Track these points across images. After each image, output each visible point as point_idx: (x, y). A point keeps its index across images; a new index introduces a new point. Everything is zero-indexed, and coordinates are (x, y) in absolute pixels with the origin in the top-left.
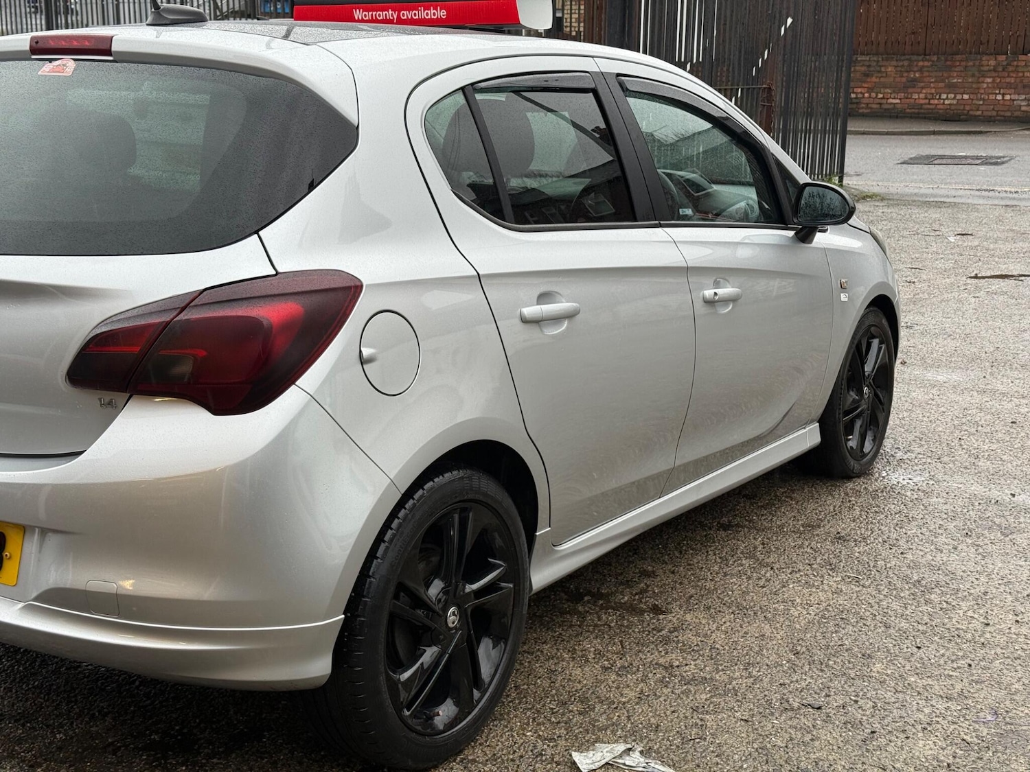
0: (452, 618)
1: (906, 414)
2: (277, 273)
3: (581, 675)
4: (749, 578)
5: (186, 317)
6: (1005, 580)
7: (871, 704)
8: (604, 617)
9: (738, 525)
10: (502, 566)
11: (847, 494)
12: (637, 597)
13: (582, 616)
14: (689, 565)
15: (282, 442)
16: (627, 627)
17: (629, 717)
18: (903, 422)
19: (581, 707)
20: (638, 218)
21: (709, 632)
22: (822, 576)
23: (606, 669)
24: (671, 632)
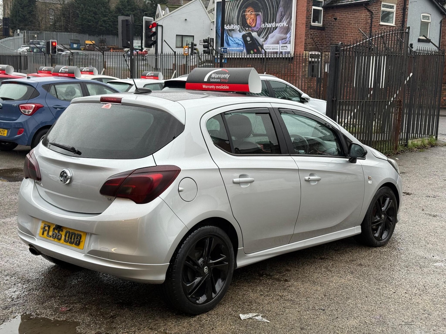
0: (206, 269)
1: (411, 227)
2: (157, 166)
3: (252, 295)
4: (322, 274)
5: (131, 177)
6: (411, 281)
7: (341, 310)
8: (268, 281)
9: (327, 259)
10: (224, 257)
11: (372, 252)
12: (281, 276)
13: (261, 280)
14: (303, 269)
16: (274, 284)
17: (262, 308)
18: (408, 230)
19: (249, 304)
20: (282, 153)
21: (300, 288)
22: (347, 275)
23: (262, 295)
24: (287, 287)
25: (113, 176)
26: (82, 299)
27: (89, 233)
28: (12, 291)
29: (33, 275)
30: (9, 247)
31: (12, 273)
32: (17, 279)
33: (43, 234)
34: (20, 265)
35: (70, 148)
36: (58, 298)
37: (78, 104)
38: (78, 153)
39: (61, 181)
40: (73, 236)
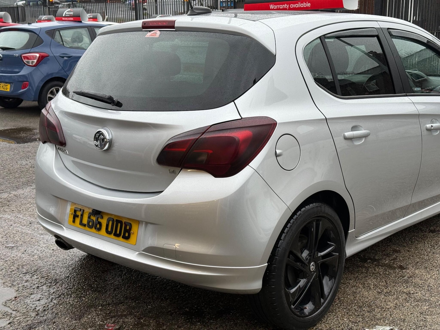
0: (312, 267)
2: (242, 118)
5: (204, 137)
8: (377, 269)
10: (334, 245)
12: (392, 261)
13: (367, 269)
14: (416, 248)
16: (388, 274)
17: (391, 315)
19: (368, 309)
20: (396, 93)
21: (427, 279)
23: (379, 293)
24: (409, 278)
25: (176, 137)
26: (134, 308)
27: (142, 222)
28: (35, 298)
29: (61, 272)
30: (26, 230)
31: (33, 269)
32: (40, 278)
33: (74, 221)
34: (41, 257)
35: (107, 97)
36: (100, 307)
37: (109, 35)
38: (118, 105)
39: (97, 146)
40: (119, 225)
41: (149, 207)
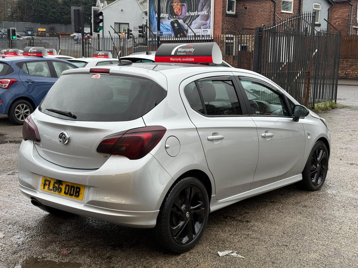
0: (187, 215)
1: (336, 174)
2: (146, 126)
3: (223, 235)
4: (276, 215)
5: (124, 136)
6: (350, 219)
7: (301, 246)
8: (232, 222)
9: (276, 202)
10: (201, 203)
11: (311, 195)
12: (243, 218)
13: (226, 222)
14: (259, 211)
15: (146, 167)
16: (239, 225)
17: (235, 245)
18: (335, 176)
19: (222, 243)
20: (243, 114)
21: (261, 227)
22: (297, 215)
23: (231, 234)
24: (250, 227)
25: (108, 136)
26: (79, 243)
27: (87, 186)
28: (16, 238)
29: (32, 223)
30: (6, 199)
31: (13, 222)
32: (18, 227)
33: (44, 188)
34: (18, 215)
35: (68, 113)
36: (58, 242)
37: (69, 75)
38: (74, 117)
39: (61, 141)
40: (73, 189)
41: (92, 177)
